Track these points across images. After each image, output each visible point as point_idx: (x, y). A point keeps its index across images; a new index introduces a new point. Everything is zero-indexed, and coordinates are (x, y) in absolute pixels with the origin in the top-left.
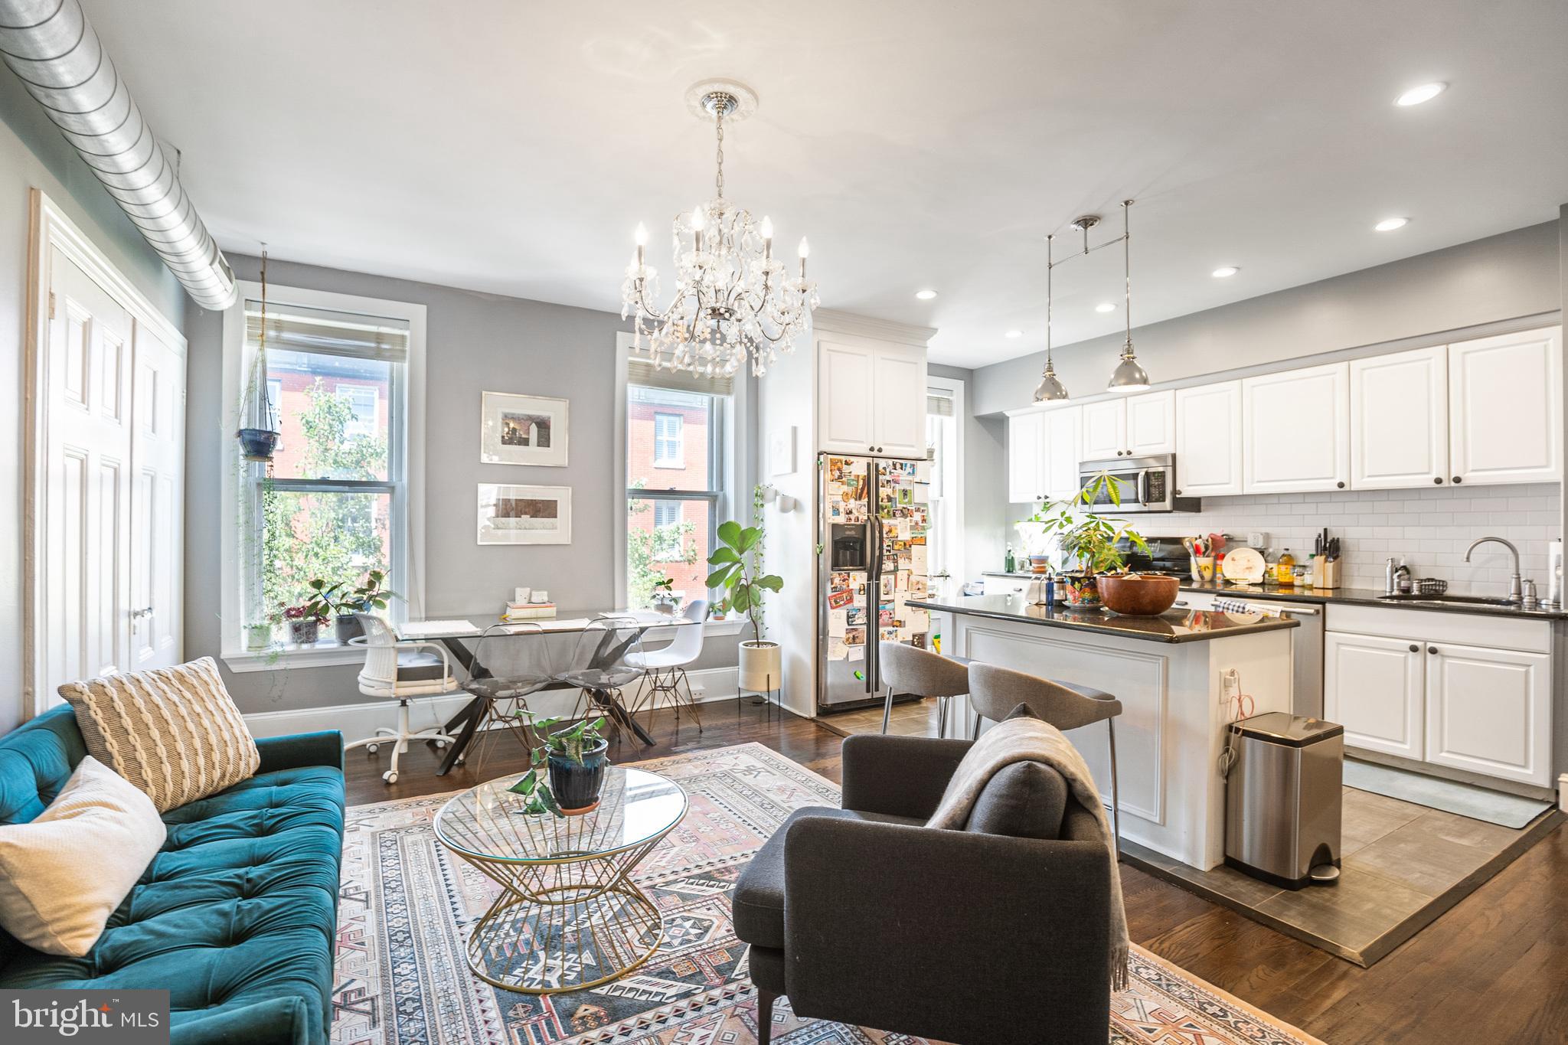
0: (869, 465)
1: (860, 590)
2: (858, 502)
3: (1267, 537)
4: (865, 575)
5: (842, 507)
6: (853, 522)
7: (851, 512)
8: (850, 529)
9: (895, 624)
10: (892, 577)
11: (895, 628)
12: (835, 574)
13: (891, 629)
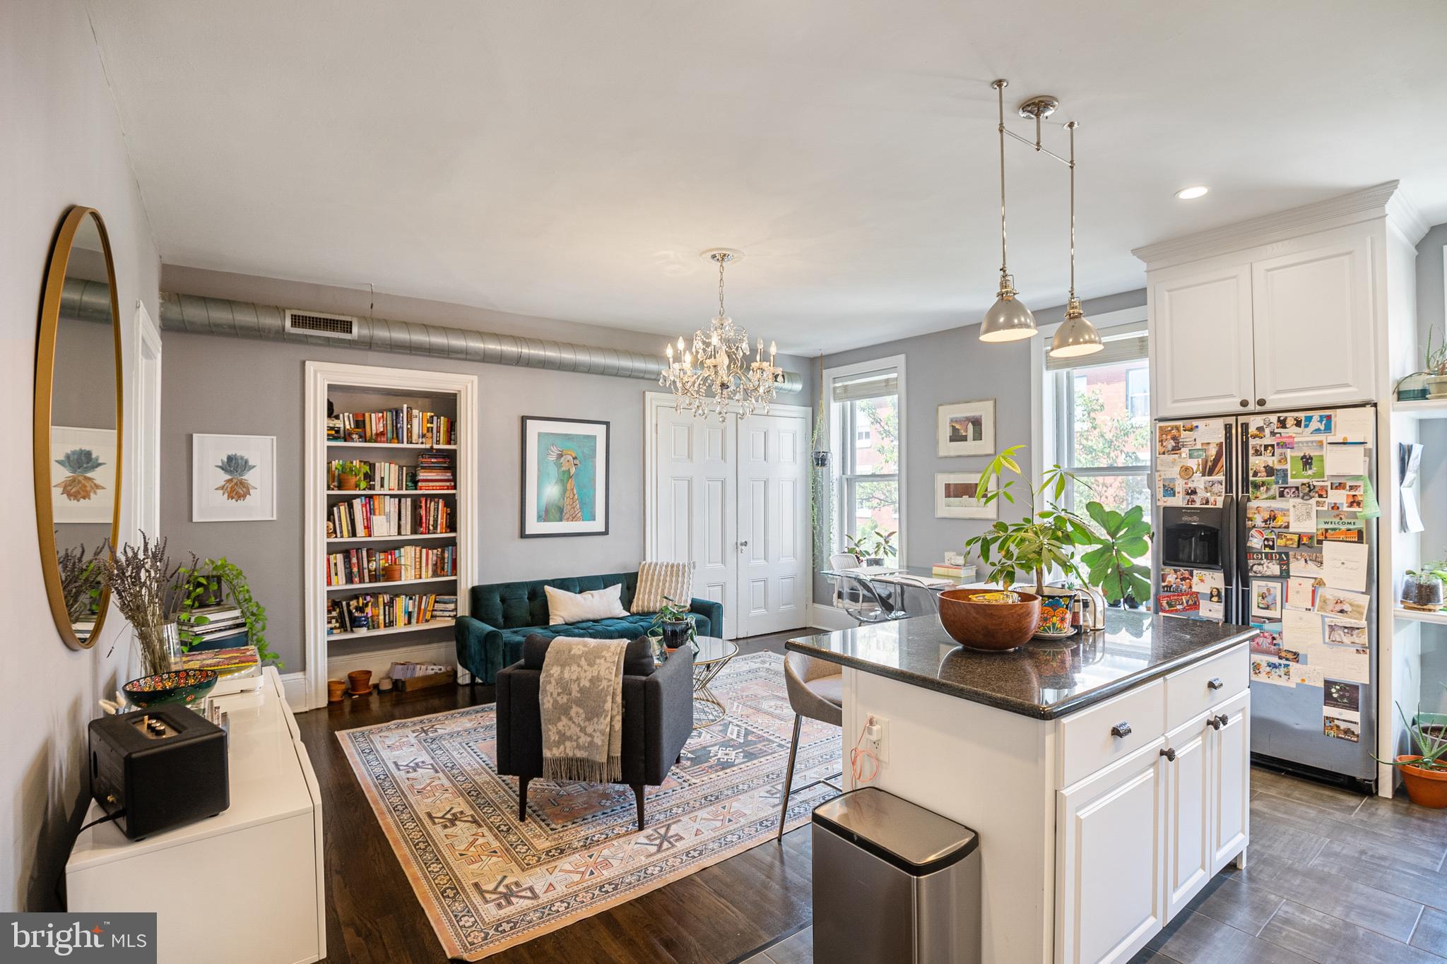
0: (1228, 428)
1: (1212, 596)
2: (1207, 478)
4: (1219, 576)
5: (1180, 486)
6: (1197, 505)
7: (1194, 492)
8: (1191, 515)
9: (1283, 654)
10: (1276, 586)
11: (1283, 662)
12: (1169, 570)
13: (1275, 660)
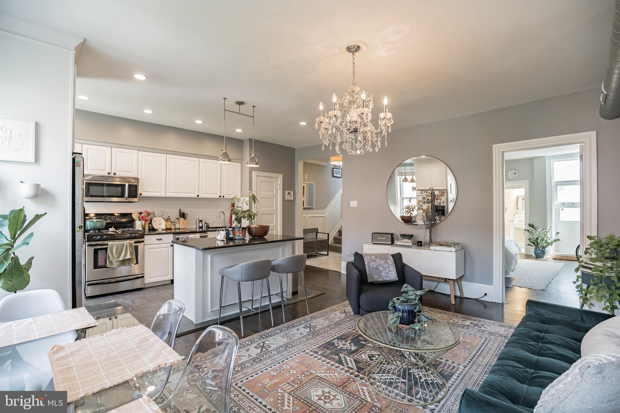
3: (162, 212)
